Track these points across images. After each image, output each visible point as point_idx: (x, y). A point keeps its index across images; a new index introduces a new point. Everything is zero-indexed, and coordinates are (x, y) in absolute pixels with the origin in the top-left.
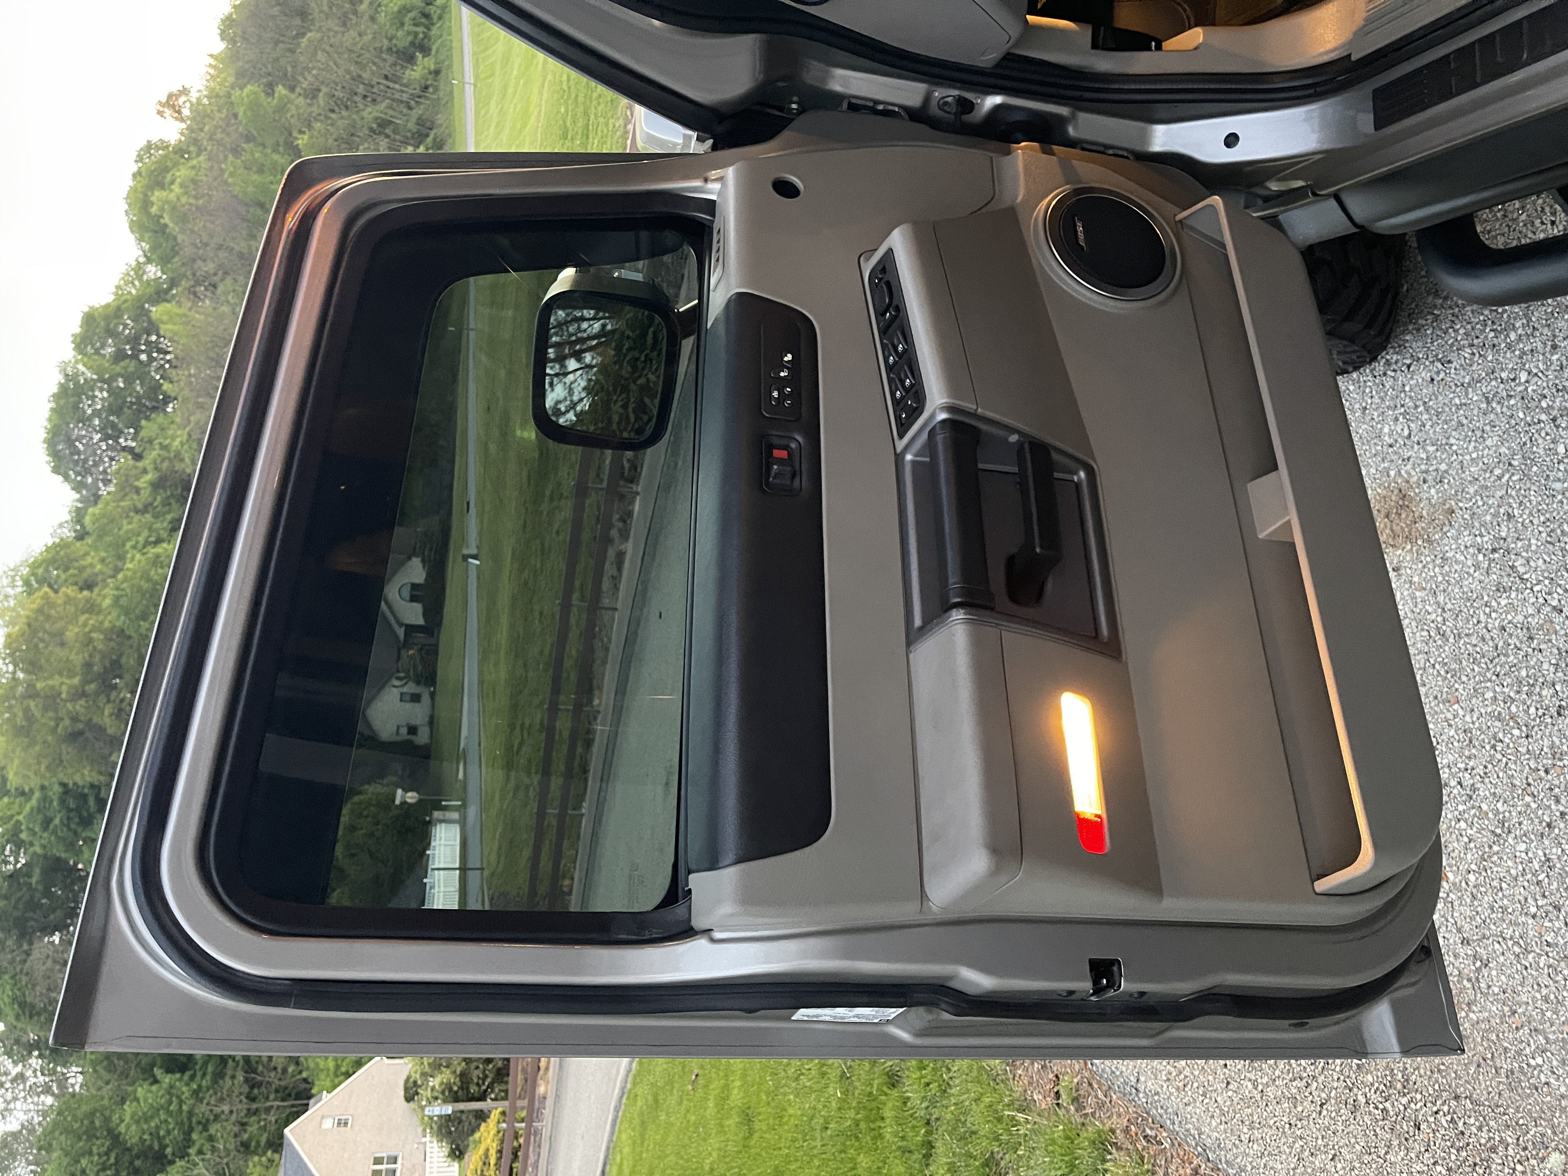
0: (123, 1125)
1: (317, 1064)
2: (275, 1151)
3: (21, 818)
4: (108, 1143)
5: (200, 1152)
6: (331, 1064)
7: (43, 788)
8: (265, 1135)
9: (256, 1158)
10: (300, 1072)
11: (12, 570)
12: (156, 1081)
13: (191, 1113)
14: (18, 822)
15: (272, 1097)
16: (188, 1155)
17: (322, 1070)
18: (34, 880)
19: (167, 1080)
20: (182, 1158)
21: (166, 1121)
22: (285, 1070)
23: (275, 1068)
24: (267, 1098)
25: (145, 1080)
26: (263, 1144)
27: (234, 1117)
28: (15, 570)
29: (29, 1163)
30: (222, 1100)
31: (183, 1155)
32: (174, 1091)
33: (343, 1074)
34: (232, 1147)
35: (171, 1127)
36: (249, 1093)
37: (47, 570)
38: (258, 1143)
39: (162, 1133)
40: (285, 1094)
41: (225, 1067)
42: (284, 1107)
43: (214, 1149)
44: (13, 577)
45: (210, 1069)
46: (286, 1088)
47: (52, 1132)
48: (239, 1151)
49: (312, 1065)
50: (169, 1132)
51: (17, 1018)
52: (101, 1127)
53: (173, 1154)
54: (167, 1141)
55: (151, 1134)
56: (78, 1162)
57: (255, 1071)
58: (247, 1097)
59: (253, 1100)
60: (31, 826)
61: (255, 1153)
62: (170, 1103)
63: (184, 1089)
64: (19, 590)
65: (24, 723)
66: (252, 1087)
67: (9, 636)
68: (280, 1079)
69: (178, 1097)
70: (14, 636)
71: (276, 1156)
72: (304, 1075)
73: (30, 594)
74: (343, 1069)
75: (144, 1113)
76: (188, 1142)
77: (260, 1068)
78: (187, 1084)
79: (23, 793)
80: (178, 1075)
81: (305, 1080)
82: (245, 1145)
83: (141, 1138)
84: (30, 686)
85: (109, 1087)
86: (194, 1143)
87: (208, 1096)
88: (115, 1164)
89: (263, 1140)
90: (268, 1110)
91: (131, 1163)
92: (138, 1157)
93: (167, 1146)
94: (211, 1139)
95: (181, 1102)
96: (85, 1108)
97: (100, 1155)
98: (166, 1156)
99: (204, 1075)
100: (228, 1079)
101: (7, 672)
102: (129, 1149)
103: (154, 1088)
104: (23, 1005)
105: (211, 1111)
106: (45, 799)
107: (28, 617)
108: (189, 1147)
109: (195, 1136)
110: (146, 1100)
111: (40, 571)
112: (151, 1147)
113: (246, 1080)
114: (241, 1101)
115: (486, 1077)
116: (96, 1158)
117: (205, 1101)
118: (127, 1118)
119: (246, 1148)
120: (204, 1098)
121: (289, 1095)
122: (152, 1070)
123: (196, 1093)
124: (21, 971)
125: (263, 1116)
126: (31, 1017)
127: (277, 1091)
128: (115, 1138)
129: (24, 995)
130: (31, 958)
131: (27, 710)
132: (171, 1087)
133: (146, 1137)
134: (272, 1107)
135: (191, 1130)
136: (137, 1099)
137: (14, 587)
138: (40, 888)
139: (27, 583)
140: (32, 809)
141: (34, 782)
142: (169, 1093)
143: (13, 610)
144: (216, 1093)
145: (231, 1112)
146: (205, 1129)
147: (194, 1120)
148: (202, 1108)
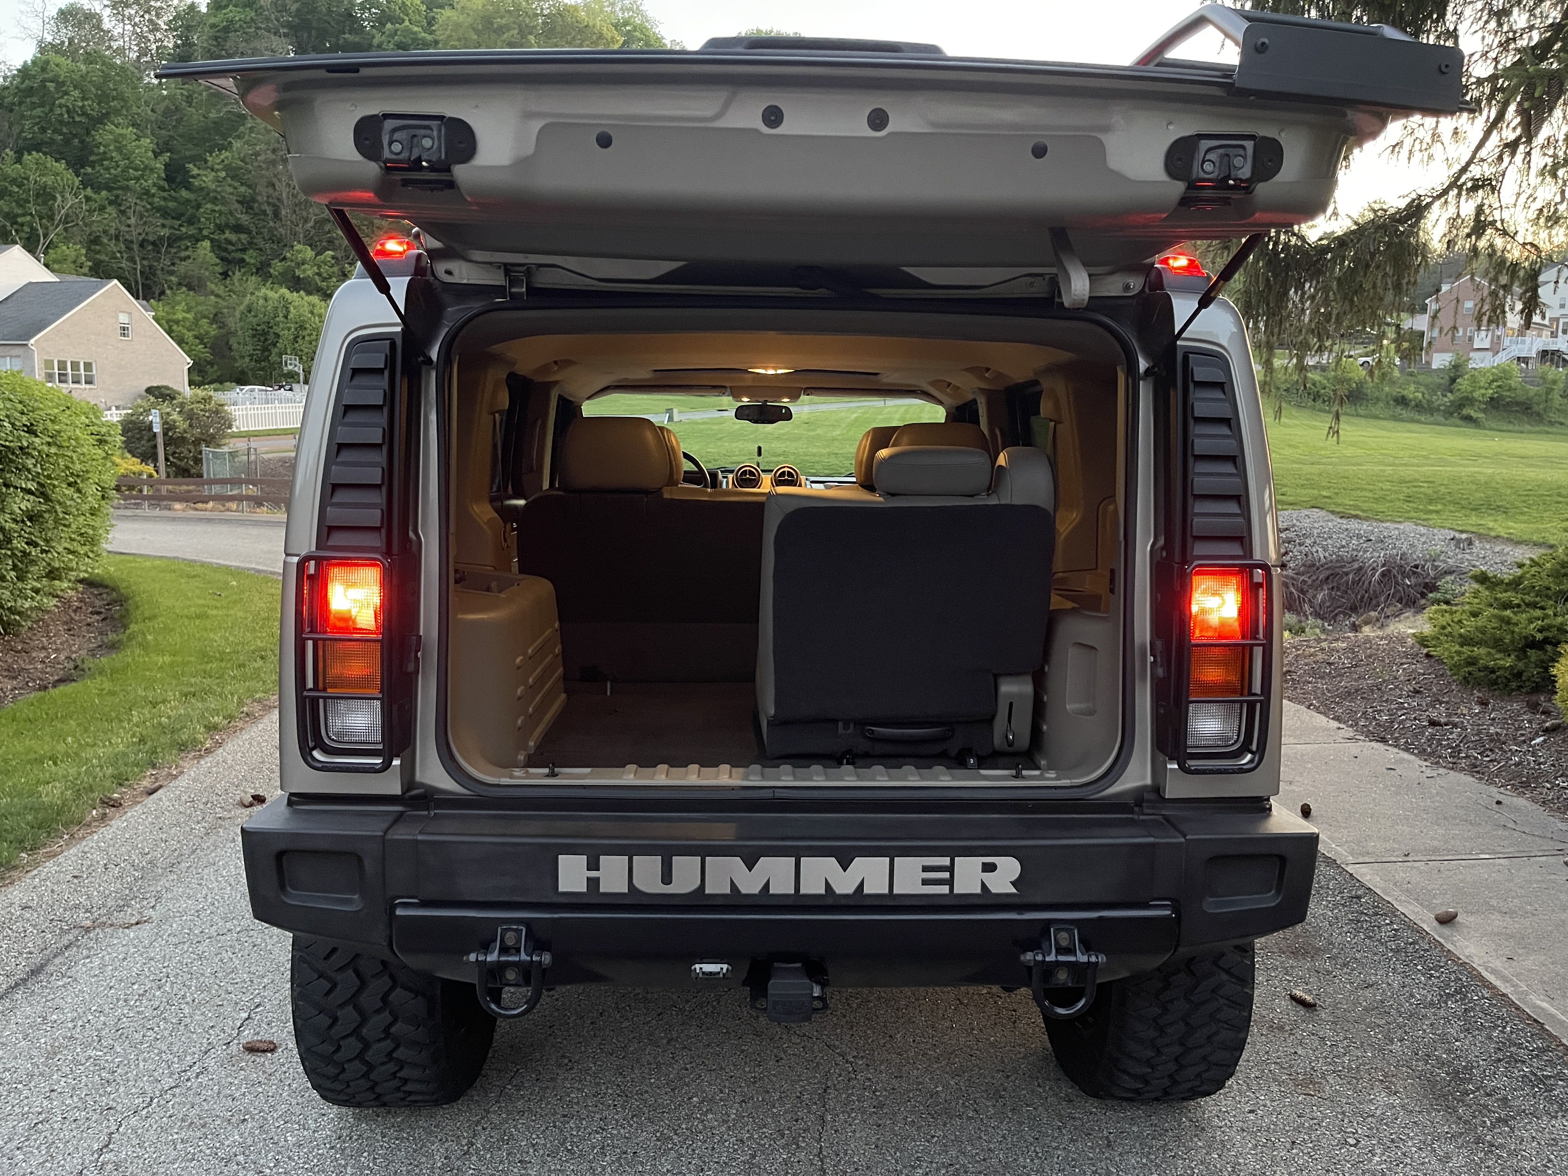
0: (113, 127)
1: (179, 303)
2: (91, 269)
3: (407, 23)
4: (95, 114)
5: (88, 199)
6: (179, 316)
7: (436, 42)
8: (107, 259)
9: (84, 251)
10: (171, 288)
11: (637, 8)
12: (156, 155)
13: (127, 189)
14: (403, 21)
15: (145, 263)
16: (84, 188)
17: (173, 308)
18: (346, 36)
19: (158, 165)
20: (82, 182)
21: (118, 166)
22: (171, 273)
23: (173, 264)
24: (143, 259)
25: (157, 144)
26: (98, 256)
27: (123, 228)
28: (639, 12)
29: (71, 40)
30: (142, 216)
31: (85, 184)
32: (147, 172)
33: (170, 327)
34: (95, 229)
35: (113, 171)
36: (147, 241)
37: (640, 40)
38: (99, 252)
39: (106, 163)
40: (149, 274)
41: (173, 218)
42: (135, 274)
43: (91, 211)
44: (631, 9)
45: (171, 204)
46: (154, 275)
47: (104, 64)
48: (90, 234)
49: (178, 298)
50: (107, 169)
51: (213, 26)
52: (110, 107)
53: (85, 174)
54: (98, 168)
55: (105, 153)
56: (75, 87)
57: (169, 246)
58: (144, 240)
59: (142, 245)
60: (399, 33)
61: (89, 249)
62: (136, 170)
63: (150, 182)
64: (620, 15)
65: (495, 26)
66: (153, 243)
67: (576, 8)
68: (162, 269)
69: (142, 176)
70: (576, 14)
71: (85, 270)
72: (168, 292)
73: (616, 26)
74: (175, 327)
75: (126, 145)
76: (97, 189)
77: (173, 250)
78: (154, 185)
79: (430, 24)
80: (163, 175)
81: (163, 293)
82: (96, 241)
83: (100, 143)
84: (531, 30)
85: (149, 112)
86: (95, 192)
87: (144, 203)
88: (74, 121)
89: (103, 257)
90: (132, 260)
91: (75, 136)
92: (82, 142)
93: (93, 168)
94: (102, 208)
95: (137, 179)
96: (127, 92)
97: (83, 106)
98: (83, 167)
99: (165, 199)
100: (161, 221)
101: (542, 9)
102: (88, 133)
103: (150, 154)
104: (226, 30)
105: (130, 207)
106: (426, 45)
107: (594, 26)
108: (92, 188)
109: (104, 193)
110: (138, 147)
111: (637, 34)
112: (92, 153)
113: (161, 238)
114: (140, 234)
115: (181, 460)
116: (80, 104)
117: (138, 201)
118: (119, 131)
119: (93, 242)
120: (142, 200)
121: (146, 279)
122: (167, 152)
123: (147, 192)
124: (260, 28)
125: (125, 256)
126: (216, 38)
127: (150, 267)
128: (101, 120)
129: (236, 31)
130: (272, 36)
131: (507, 27)
132: (152, 170)
133: (102, 149)
134: (135, 263)
135: (110, 189)
136: (138, 139)
137: (622, 9)
138: (341, 42)
139: (626, 24)
140: (415, 33)
141: (440, 35)
142: (146, 168)
143: (601, 11)
144: (147, 211)
145: (129, 226)
146: (111, 203)
147: (120, 192)
148: (131, 199)
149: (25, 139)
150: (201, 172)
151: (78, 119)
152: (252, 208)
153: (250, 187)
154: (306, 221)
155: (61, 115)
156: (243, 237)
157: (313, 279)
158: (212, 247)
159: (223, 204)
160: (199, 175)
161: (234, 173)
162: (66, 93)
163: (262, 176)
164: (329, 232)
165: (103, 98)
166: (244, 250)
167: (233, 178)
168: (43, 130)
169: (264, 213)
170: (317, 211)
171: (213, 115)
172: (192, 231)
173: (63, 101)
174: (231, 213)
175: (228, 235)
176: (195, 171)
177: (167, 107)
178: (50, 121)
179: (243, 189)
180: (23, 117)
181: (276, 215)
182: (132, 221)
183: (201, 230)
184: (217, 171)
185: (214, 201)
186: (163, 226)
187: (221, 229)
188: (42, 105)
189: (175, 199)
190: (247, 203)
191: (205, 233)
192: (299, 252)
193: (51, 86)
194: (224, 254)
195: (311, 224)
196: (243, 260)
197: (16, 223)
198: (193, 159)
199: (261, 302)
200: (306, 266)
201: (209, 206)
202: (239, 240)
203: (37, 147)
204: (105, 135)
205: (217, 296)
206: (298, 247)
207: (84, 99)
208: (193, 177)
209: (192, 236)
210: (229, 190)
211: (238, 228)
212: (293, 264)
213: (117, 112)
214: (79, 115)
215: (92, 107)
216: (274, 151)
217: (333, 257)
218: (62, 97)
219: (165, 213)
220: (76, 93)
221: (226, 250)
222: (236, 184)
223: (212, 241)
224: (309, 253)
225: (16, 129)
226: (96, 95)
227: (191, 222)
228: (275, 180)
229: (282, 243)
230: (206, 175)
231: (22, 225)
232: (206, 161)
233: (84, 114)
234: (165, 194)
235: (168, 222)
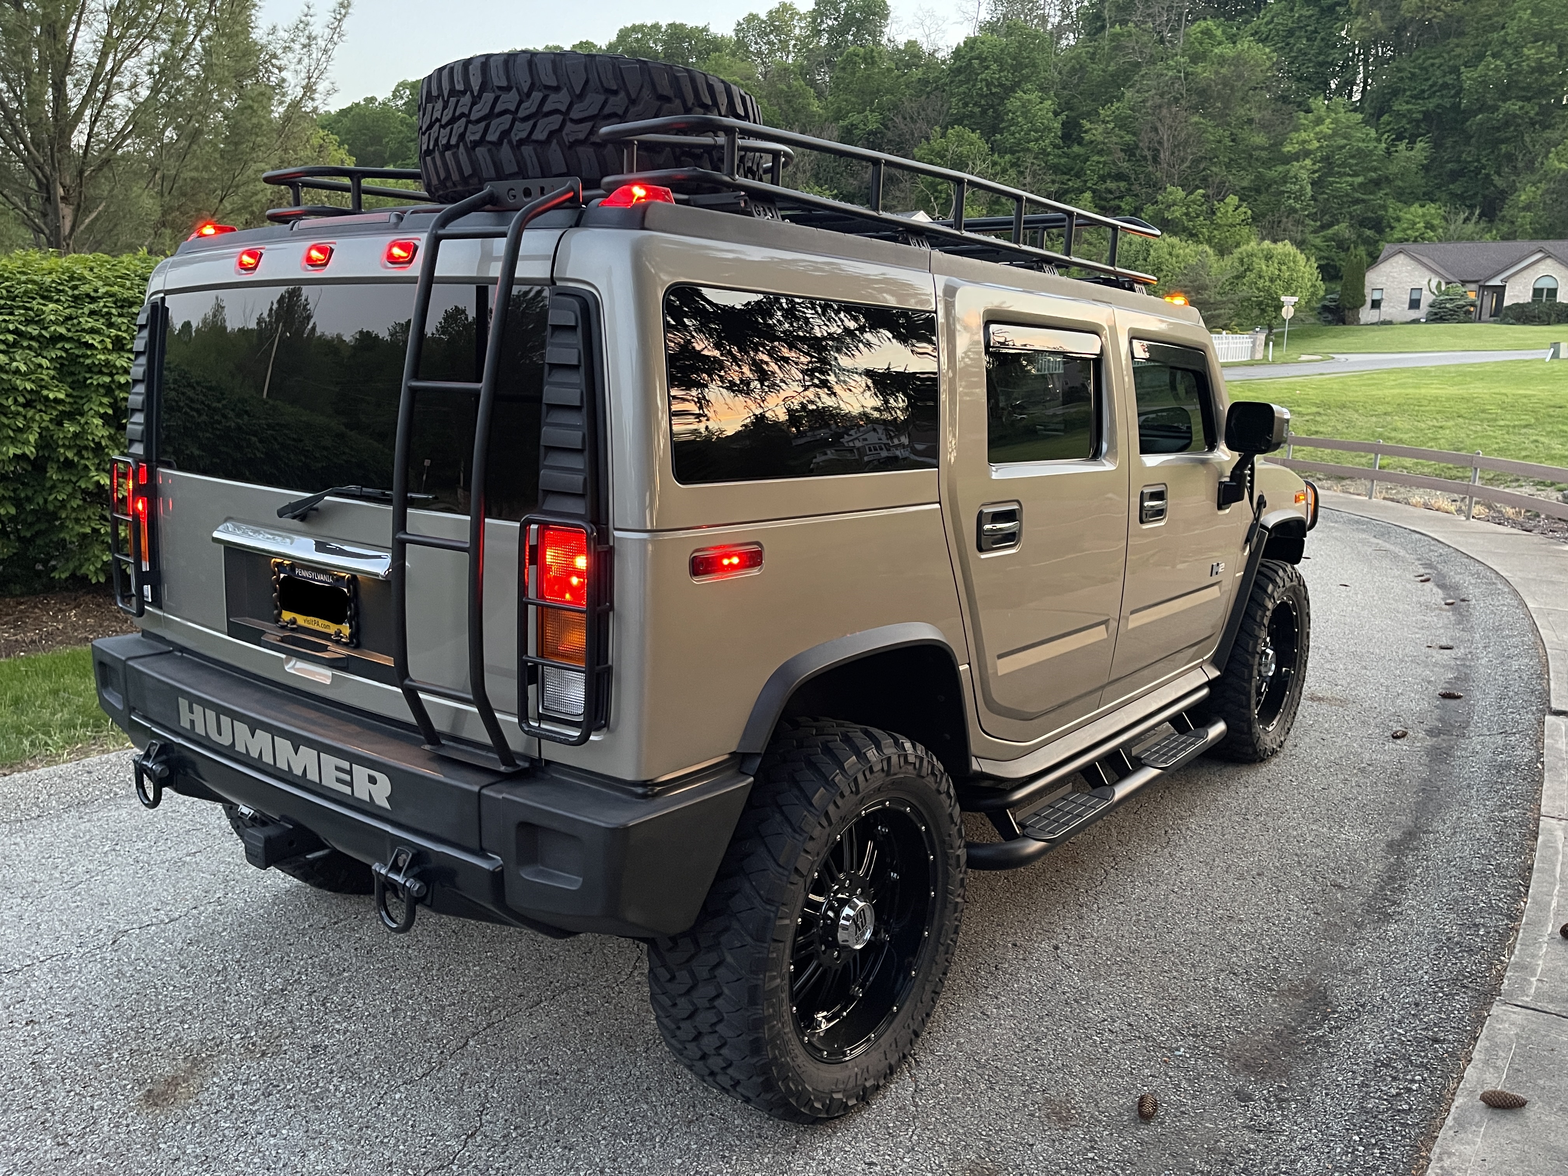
4: (1009, 83)
5: (994, 164)
12: (1056, 114)
13: (1026, 150)
16: (992, 154)
19: (1056, 125)
20: (992, 149)
21: (1022, 130)
25: (1059, 104)
30: (1036, 175)
32: (1046, 133)
35: (1017, 135)
39: (1012, 128)
41: (1063, 173)
45: (1063, 161)
52: (1022, 75)
53: (995, 141)
54: (1006, 134)
55: (1013, 119)
62: (1036, 131)
63: (1048, 141)
69: (1041, 137)
75: (1030, 110)
76: (1002, 153)
78: (1051, 143)
80: (1059, 134)
83: (1010, 111)
86: (1001, 157)
87: (1040, 162)
88: (991, 93)
91: (991, 106)
92: (996, 111)
93: (1002, 135)
94: (1004, 171)
95: (1037, 140)
96: (1038, 58)
97: (1000, 77)
98: (994, 135)
99: (1058, 156)
100: (1052, 178)
102: (1001, 102)
103: (1051, 114)
105: (1027, 167)
108: (999, 154)
109: (1008, 156)
110: (1041, 109)
112: (1003, 120)
116: (997, 76)
117: (1035, 161)
120: (1038, 159)
122: (1066, 111)
123: (1044, 151)
128: (1013, 88)
132: (1050, 130)
133: (1011, 116)
135: (1013, 153)
136: (1043, 101)
142: (1045, 128)
144: (1041, 169)
146: (1013, 165)
147: (1021, 154)
148: (1029, 159)
149: (952, 115)
150: (1092, 126)
151: (994, 90)
152: (1135, 155)
153: (1134, 134)
154: (1183, 161)
155: (981, 89)
156: (1123, 184)
157: (1180, 220)
158: (1093, 197)
159: (1107, 155)
160: (1091, 129)
161: (1122, 123)
162: (987, 68)
163: (1147, 122)
164: (1204, 169)
165: (1018, 67)
166: (1121, 198)
167: (1120, 128)
168: (966, 105)
169: (1145, 158)
170: (1195, 150)
171: (1112, 68)
172: (1078, 184)
173: (984, 76)
174: (1114, 163)
175: (1111, 185)
176: (1088, 125)
177: (1073, 67)
178: (972, 96)
179: (1127, 138)
180: (952, 95)
181: (1156, 160)
182: (1028, 180)
183: (1086, 182)
184: (1108, 122)
185: (1100, 153)
186: (1053, 182)
187: (1103, 179)
188: (967, 81)
189: (1067, 155)
190: (1130, 151)
191: (1089, 184)
192: (1170, 194)
193: (976, 62)
194: (1103, 203)
195: (1187, 164)
196: (1119, 207)
197: (936, 191)
198: (1088, 115)
199: (1126, 246)
200: (1176, 207)
201: (1096, 158)
202: (1119, 188)
203: (959, 120)
204: (1013, 103)
205: (1090, 244)
206: (1170, 188)
207: (1000, 71)
208: (1086, 132)
209: (1078, 189)
210: (1115, 139)
211: (1120, 177)
212: (1163, 207)
213: (1027, 79)
214: (995, 87)
215: (1007, 78)
216: (1162, 96)
217: (1204, 196)
218: (982, 73)
219: (1056, 169)
220: (994, 67)
221: (1105, 199)
222: (1123, 133)
223: (1094, 192)
224: (1180, 193)
225: (945, 108)
226: (1012, 66)
227: (1078, 176)
228: (1159, 125)
229: (1157, 186)
230: (1096, 129)
231: (941, 192)
232: (1099, 114)
233: (1001, 85)
234: (1060, 152)
235: (1058, 178)
